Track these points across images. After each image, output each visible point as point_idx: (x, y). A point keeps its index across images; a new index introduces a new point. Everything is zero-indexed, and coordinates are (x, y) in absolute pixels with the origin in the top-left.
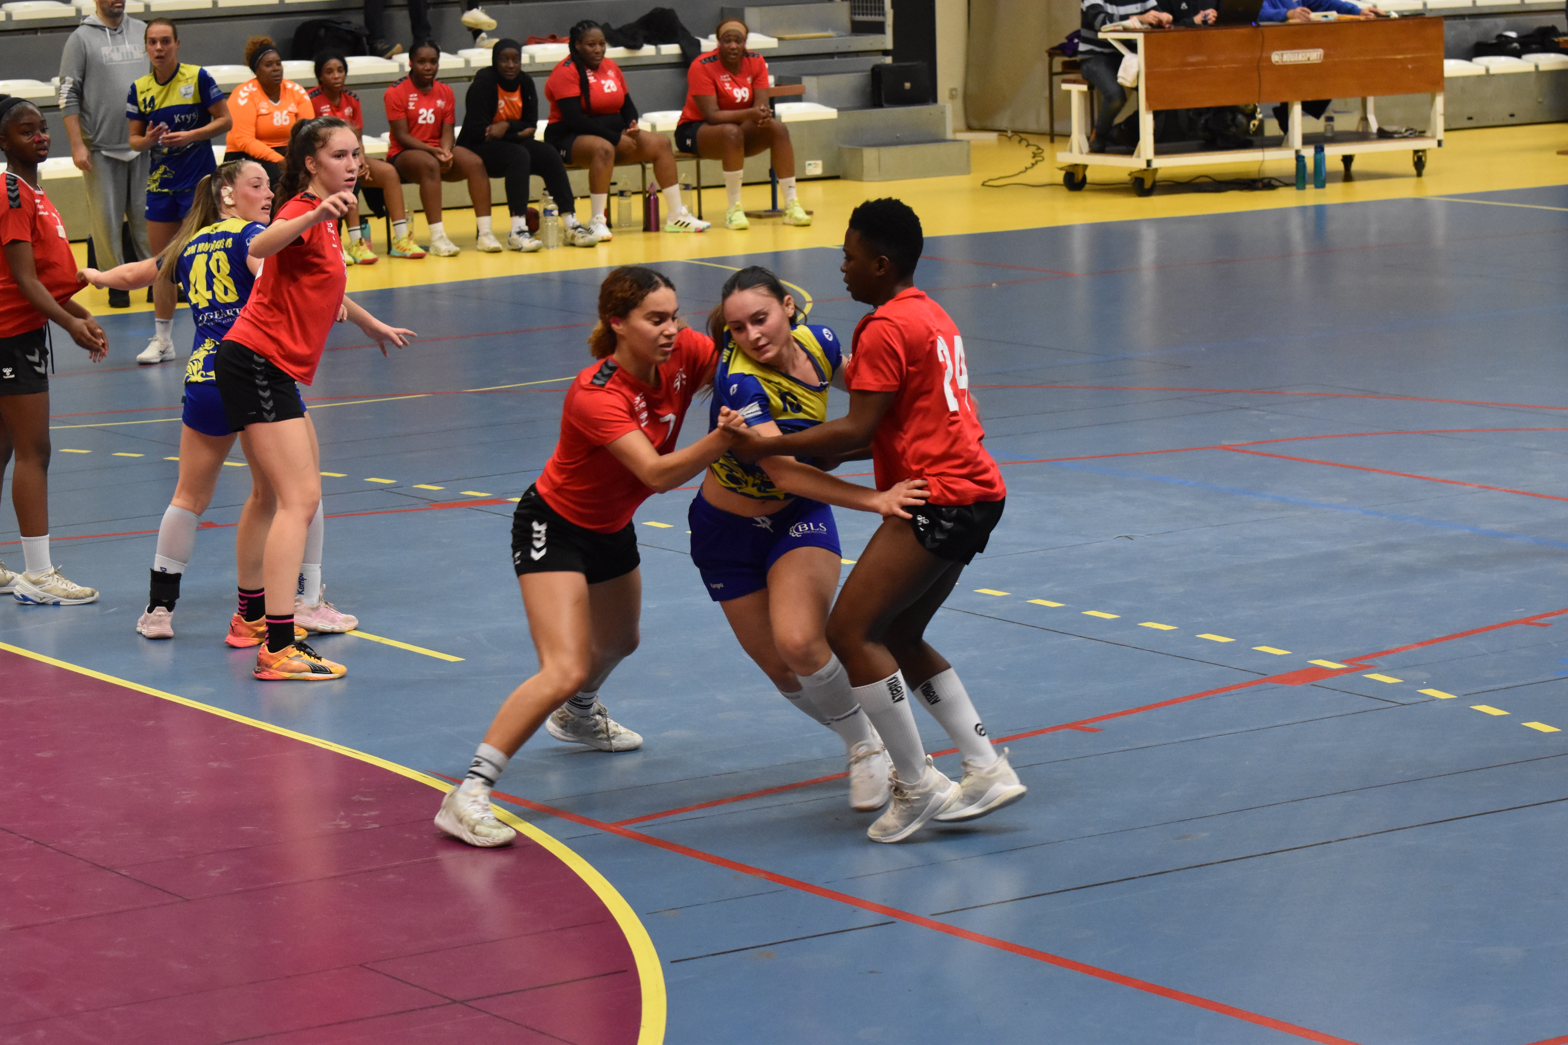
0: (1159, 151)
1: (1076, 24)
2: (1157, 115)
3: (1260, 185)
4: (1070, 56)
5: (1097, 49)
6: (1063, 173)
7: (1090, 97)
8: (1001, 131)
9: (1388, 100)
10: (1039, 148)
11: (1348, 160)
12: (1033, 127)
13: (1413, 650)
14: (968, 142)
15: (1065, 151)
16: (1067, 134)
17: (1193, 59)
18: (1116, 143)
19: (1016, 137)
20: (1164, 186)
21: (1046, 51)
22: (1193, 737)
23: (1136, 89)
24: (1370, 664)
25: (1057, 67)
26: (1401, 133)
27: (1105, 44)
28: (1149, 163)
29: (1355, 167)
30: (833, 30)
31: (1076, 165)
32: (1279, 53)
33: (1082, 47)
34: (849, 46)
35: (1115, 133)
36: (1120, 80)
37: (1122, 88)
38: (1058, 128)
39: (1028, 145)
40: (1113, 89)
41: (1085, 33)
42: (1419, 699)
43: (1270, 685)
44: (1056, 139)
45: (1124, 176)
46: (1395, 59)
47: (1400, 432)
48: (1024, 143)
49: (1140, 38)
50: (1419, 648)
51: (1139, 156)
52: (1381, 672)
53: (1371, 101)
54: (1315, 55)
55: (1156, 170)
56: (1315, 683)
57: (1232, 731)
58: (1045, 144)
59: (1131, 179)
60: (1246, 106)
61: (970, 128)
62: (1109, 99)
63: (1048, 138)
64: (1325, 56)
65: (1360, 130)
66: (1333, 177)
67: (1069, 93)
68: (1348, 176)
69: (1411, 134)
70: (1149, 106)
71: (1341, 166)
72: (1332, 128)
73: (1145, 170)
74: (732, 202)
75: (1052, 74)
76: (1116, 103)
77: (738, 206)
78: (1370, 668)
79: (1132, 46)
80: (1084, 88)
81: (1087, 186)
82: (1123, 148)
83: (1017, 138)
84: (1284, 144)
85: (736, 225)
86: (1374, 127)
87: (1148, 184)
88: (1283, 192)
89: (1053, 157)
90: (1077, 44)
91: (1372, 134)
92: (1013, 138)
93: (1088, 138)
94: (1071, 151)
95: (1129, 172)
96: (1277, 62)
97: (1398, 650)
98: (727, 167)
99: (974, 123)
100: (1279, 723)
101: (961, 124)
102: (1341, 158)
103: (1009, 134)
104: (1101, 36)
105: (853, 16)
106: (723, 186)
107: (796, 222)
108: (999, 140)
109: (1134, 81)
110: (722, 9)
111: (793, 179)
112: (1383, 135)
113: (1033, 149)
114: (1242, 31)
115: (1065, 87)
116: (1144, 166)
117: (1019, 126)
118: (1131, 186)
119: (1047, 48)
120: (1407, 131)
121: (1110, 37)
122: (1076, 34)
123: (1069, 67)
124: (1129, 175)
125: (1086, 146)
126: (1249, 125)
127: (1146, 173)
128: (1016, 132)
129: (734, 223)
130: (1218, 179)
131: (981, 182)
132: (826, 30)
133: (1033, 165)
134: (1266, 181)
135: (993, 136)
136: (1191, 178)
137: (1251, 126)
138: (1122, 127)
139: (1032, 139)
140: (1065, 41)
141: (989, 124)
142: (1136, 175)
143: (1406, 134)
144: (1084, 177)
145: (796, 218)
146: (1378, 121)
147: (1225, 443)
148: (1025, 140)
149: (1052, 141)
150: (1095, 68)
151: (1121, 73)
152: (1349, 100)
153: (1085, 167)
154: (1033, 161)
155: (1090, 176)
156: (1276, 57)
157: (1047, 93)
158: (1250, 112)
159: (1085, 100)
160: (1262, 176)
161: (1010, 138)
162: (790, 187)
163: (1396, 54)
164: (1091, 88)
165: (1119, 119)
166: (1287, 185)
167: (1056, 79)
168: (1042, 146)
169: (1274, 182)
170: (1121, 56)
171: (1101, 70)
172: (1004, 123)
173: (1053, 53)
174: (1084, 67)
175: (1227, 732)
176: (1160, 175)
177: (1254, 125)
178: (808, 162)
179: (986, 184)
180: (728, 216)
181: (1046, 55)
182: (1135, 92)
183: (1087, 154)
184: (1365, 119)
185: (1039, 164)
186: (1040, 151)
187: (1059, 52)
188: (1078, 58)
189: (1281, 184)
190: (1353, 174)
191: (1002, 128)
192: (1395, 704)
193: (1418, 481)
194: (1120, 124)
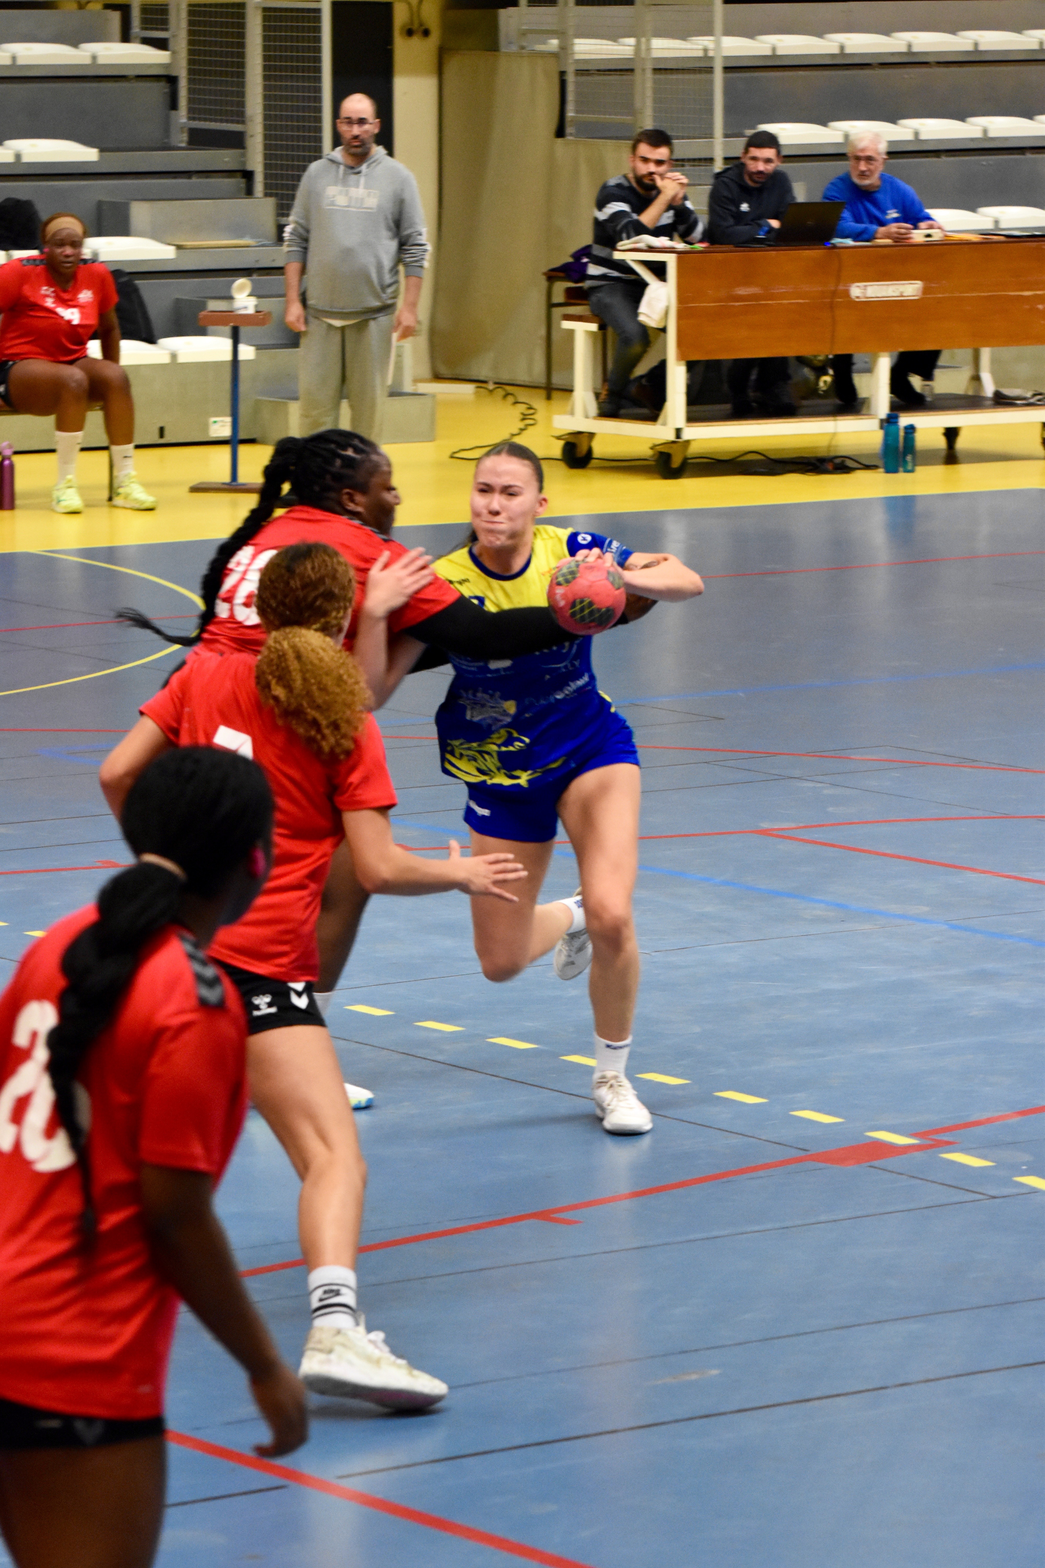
0: (692, 418)
1: (585, 237)
2: (691, 366)
3: (830, 467)
4: (576, 282)
5: (615, 274)
6: (561, 443)
7: (601, 339)
8: (480, 382)
9: (1008, 352)
10: (530, 408)
11: (951, 434)
12: (522, 377)
13: (1011, 1121)
14: (433, 396)
15: (565, 413)
16: (571, 389)
17: (742, 291)
18: (637, 403)
19: (499, 390)
20: (698, 464)
21: (545, 274)
22: (705, 1235)
23: (664, 330)
24: (951, 1139)
25: (559, 296)
26: (1025, 399)
27: (622, 266)
28: (678, 432)
29: (961, 443)
30: (253, 237)
31: (580, 433)
32: (861, 284)
33: (594, 270)
34: (274, 260)
35: (633, 389)
36: (642, 318)
37: (644, 329)
38: (557, 380)
39: (516, 403)
40: (631, 328)
41: (599, 251)
42: (1014, 1191)
43: (810, 1165)
44: (555, 394)
45: (643, 450)
46: (1022, 296)
47: (1006, 817)
48: (510, 399)
49: (671, 260)
50: (1016, 1119)
51: (664, 424)
52: (966, 1151)
53: (986, 354)
54: (910, 289)
55: (688, 442)
56: (876, 1163)
57: (757, 1228)
58: (539, 403)
59: (653, 456)
60: (815, 356)
61: (437, 377)
62: (625, 341)
63: (543, 393)
64: (926, 290)
65: (970, 393)
66: (929, 458)
67: (571, 333)
68: (951, 457)
69: (1039, 400)
70: (681, 354)
71: (941, 443)
72: (932, 389)
73: (673, 442)
74: (63, 473)
75: (551, 305)
76: (637, 348)
77: (70, 481)
78: (949, 1145)
79: (659, 270)
80: (593, 327)
81: (593, 463)
82: (645, 411)
83: (500, 392)
84: (864, 411)
85: (65, 507)
86: (989, 388)
87: (676, 463)
88: (861, 476)
89: (549, 420)
90: (586, 264)
91: (985, 398)
92: (495, 392)
93: (597, 395)
94: (572, 413)
95: (650, 445)
96: (858, 297)
97: (989, 1121)
98: (61, 426)
99: (443, 370)
100: (823, 1218)
101: (425, 370)
102: (943, 431)
103: (491, 386)
104: (617, 256)
105: (280, 218)
106: (53, 451)
107: (137, 506)
108: (476, 393)
109: (661, 319)
110: (100, 204)
111: (131, 446)
112: (1001, 401)
113: (522, 408)
114: (811, 254)
115: (567, 325)
116: (672, 437)
117: (505, 377)
118: (653, 463)
119: (545, 270)
120: (1035, 395)
121: (629, 258)
122: (585, 251)
123: (575, 296)
124: (652, 448)
125: (593, 407)
126: (817, 384)
127: (674, 445)
128: (499, 384)
129: (63, 504)
130: (773, 457)
131: (449, 453)
132: (241, 237)
133: (522, 430)
134: (838, 461)
135: (468, 389)
136: (737, 455)
137: (821, 384)
138: (644, 381)
139: (523, 395)
140: (571, 260)
141: (463, 372)
142: (659, 449)
143: (1032, 401)
144: (590, 451)
145: (136, 500)
146: (996, 381)
147: (765, 825)
148: (511, 394)
149: (549, 398)
150: (608, 300)
151: (643, 308)
152: (956, 351)
153: (591, 435)
154: (521, 425)
155: (599, 449)
156: (857, 291)
157: (543, 332)
158: (820, 364)
159: (595, 344)
160: (832, 454)
161: (491, 391)
162: (126, 457)
163: (1022, 290)
164: (602, 327)
165: (641, 369)
166: (868, 467)
167: (557, 312)
168: (535, 405)
169: (850, 463)
170: (644, 285)
171: (616, 302)
172: (483, 372)
173: (553, 275)
174: (594, 298)
175: (749, 1229)
176: (694, 450)
177: (825, 382)
178: (213, 419)
179: (457, 455)
180: (56, 494)
181: (543, 283)
182: (662, 334)
183: (595, 418)
184: (976, 378)
185: (530, 428)
186: (531, 411)
187: (561, 274)
188: (587, 284)
189: (859, 466)
190: (959, 455)
191: (482, 378)
192: (981, 1197)
193: (1027, 885)
194: (642, 377)
